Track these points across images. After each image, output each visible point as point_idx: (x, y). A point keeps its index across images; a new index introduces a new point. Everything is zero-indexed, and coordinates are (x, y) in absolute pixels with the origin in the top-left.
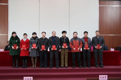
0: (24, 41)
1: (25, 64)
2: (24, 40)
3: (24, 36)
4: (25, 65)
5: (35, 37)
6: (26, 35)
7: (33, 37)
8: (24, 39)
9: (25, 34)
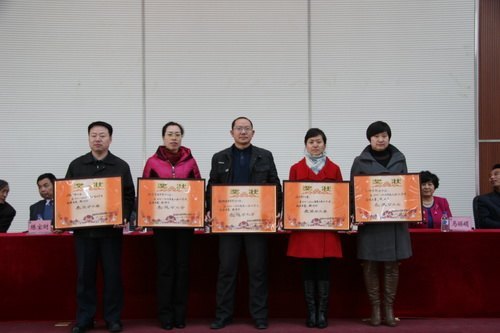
0: (316, 173)
1: (317, 305)
2: (310, 164)
3: (309, 145)
4: (320, 309)
5: (383, 148)
6: (320, 137)
7: (369, 149)
8: (314, 159)
9: (313, 133)
